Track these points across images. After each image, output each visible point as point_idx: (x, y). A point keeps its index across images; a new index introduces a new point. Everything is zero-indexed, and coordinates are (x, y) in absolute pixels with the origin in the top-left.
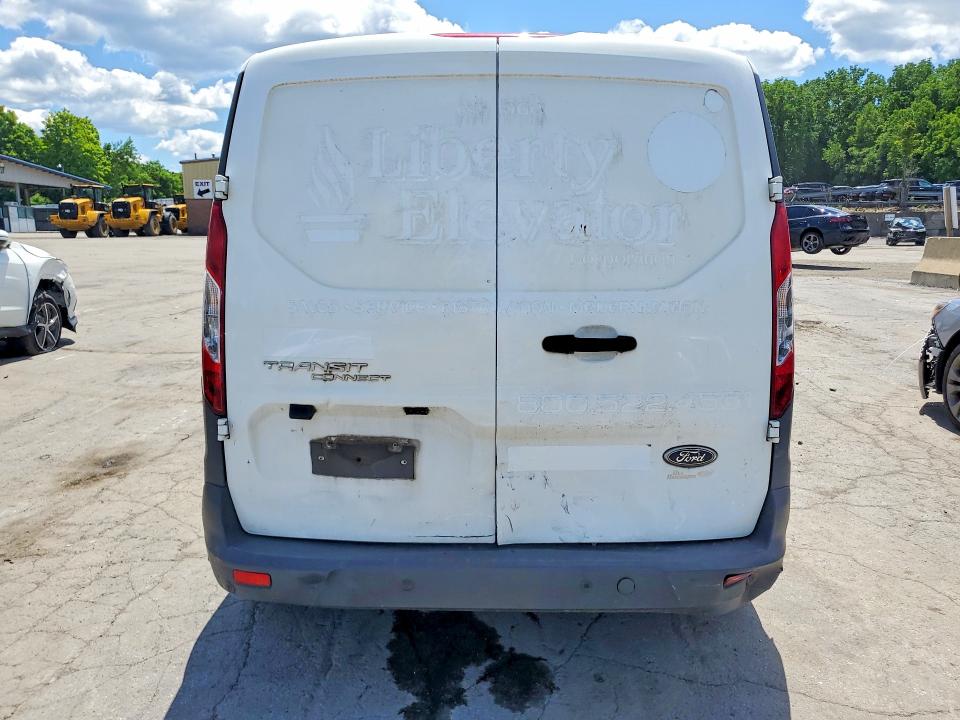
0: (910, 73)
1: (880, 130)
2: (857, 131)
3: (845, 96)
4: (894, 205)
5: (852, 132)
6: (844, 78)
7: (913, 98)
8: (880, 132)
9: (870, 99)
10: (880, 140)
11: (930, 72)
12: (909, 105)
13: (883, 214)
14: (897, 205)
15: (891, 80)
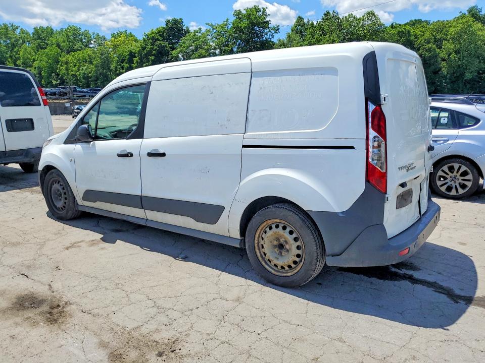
0: (42, 32)
1: (34, 59)
2: (21, 58)
3: (10, 38)
4: (68, 99)
5: (19, 58)
6: (7, 29)
7: (47, 45)
8: (34, 60)
9: (24, 42)
10: (36, 64)
11: (52, 33)
12: (46, 48)
13: (63, 104)
14: (69, 99)
15: (33, 34)
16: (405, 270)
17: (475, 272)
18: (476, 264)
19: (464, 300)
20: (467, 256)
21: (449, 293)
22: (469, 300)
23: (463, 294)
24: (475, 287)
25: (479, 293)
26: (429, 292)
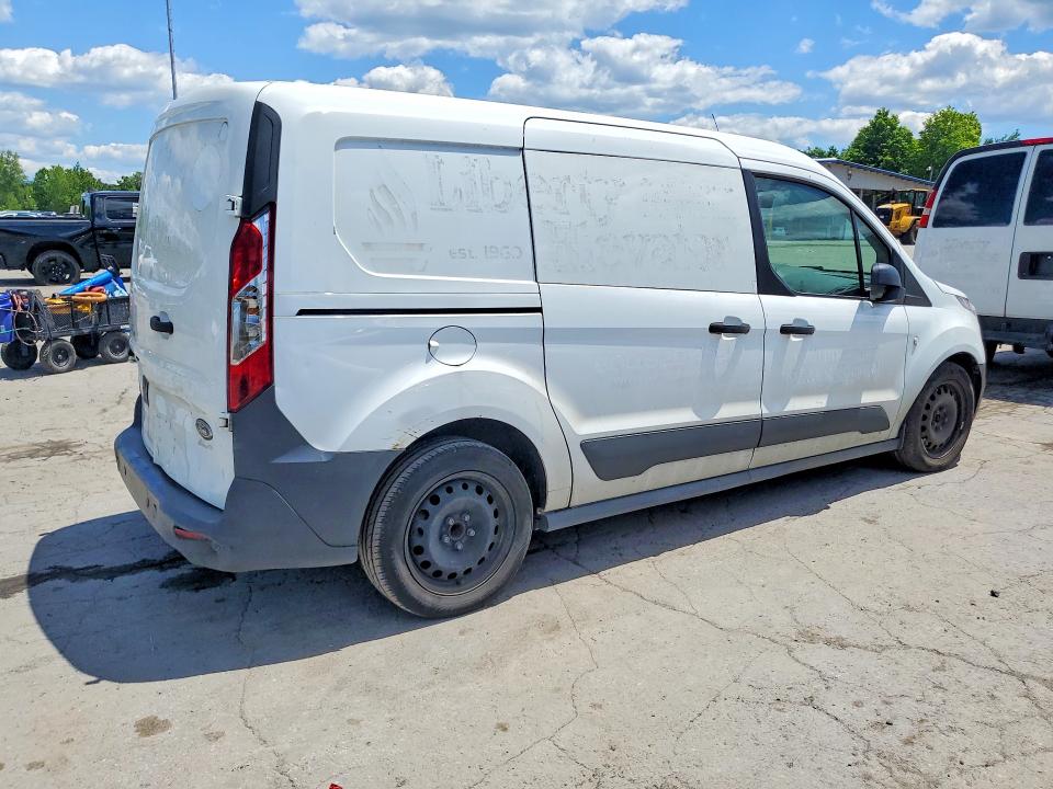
16: (186, 572)
17: (52, 638)
18: (61, 663)
19: (41, 575)
20: (101, 678)
21: (75, 574)
22: (33, 579)
23: (50, 584)
24: (34, 605)
25: (22, 597)
26: (108, 561)
